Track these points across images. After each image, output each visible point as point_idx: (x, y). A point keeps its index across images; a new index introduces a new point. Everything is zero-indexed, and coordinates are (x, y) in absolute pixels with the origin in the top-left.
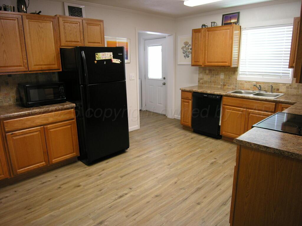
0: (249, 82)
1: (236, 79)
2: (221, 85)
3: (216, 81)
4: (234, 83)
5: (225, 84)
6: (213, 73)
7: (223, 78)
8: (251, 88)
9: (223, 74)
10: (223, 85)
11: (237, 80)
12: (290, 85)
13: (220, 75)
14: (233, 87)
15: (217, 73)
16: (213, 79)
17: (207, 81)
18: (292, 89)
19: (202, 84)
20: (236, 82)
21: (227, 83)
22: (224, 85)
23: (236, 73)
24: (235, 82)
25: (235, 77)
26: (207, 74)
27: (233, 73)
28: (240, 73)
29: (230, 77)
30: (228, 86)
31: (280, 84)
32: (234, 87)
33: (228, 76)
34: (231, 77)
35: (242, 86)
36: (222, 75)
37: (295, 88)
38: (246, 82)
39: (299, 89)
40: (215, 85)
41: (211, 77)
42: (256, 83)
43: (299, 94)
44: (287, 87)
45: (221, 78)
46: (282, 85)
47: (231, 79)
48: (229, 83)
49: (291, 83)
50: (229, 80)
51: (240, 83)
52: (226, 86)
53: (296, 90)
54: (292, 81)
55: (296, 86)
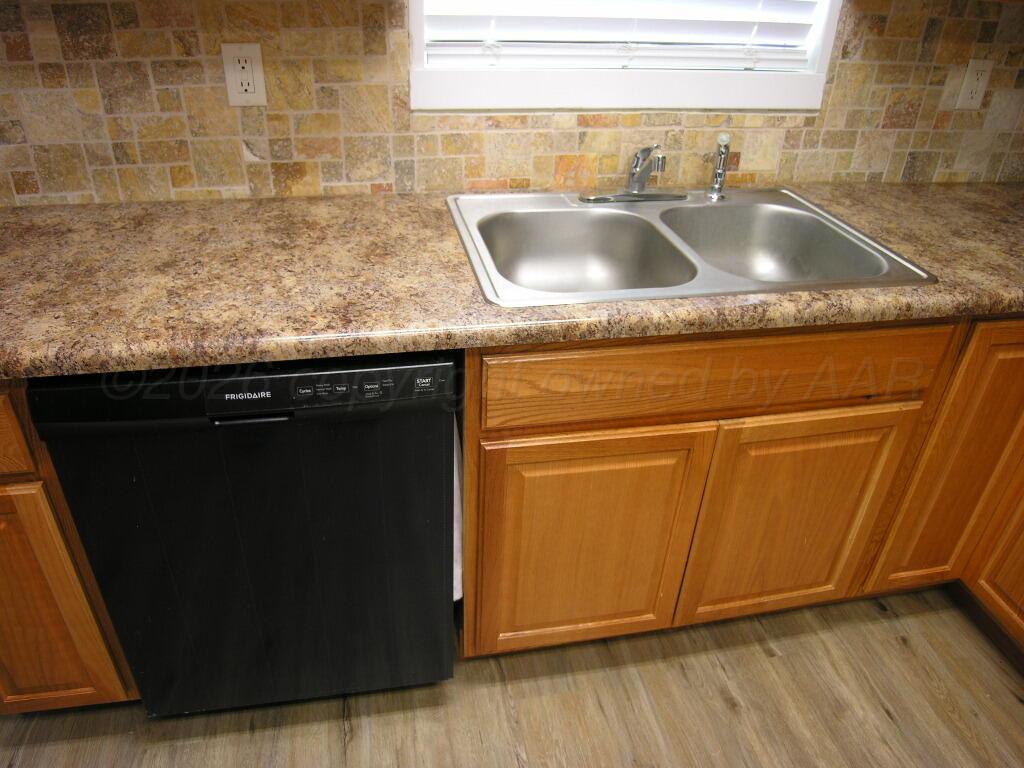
0: (521, 117)
1: (402, 102)
2: (254, 172)
3: (189, 138)
4: (379, 145)
5: (298, 157)
6: (117, 44)
7: (259, 98)
8: (539, 166)
9: (254, 50)
10: (277, 168)
11: (406, 104)
12: (809, 122)
13: (218, 65)
14: (383, 175)
15: (176, 54)
16: (141, 117)
17: (70, 154)
18: (814, 144)
19: (20, 190)
20: (407, 127)
21: (309, 148)
22: (289, 171)
23: (393, 37)
24: (392, 134)
25: (382, 77)
26: (52, 73)
27: (358, 35)
28: (430, 34)
29: (336, 86)
30: (332, 171)
31: (751, 121)
32: (391, 179)
33: (308, 77)
34: (340, 79)
35: (462, 157)
36: (243, 63)
37: (833, 140)
38: (497, 125)
39: (852, 144)
40: (179, 177)
41: (110, 96)
42: (583, 121)
43: (848, 174)
44: (791, 138)
45: (236, 98)
46: (758, 120)
47: (343, 100)
48: (335, 140)
49: (818, 107)
50: (325, 112)
51: (438, 133)
52: (308, 178)
53: (836, 151)
54: (826, 93)
55: (840, 124)
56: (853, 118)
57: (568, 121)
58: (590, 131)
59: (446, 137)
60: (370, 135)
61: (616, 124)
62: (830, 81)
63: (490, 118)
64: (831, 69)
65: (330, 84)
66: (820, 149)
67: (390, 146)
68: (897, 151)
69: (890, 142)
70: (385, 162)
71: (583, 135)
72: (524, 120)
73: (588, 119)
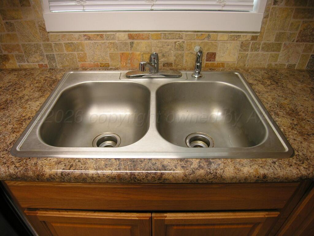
0: (101, 35)
4: (37, 47)
8: (112, 57)
11: (44, 29)
12: (254, 38)
14: (42, 60)
18: (257, 49)
20: (48, 40)
24: (42, 43)
29: (12, 21)
30: (20, 58)
31: (220, 37)
32: (46, 62)
34: (13, 18)
35: (76, 53)
37: (268, 47)
38: (89, 38)
39: (279, 50)
42: (131, 37)
43: (276, 65)
44: (244, 47)
46: (225, 37)
47: (17, 27)
48: (18, 45)
49: (259, 31)
50: (10, 33)
51: (62, 42)
52: (11, 61)
53: (270, 53)
54: (263, 23)
55: (272, 40)
56: (279, 37)
57: (124, 37)
58: (135, 41)
59: (66, 44)
60: (33, 43)
61: (148, 38)
62: (266, 17)
63: (85, 35)
64: (267, 10)
65: (10, 21)
66: (260, 52)
67: (42, 48)
68: (305, 54)
69: (300, 49)
70: (42, 55)
71: (132, 43)
72: (102, 36)
73: (133, 36)
